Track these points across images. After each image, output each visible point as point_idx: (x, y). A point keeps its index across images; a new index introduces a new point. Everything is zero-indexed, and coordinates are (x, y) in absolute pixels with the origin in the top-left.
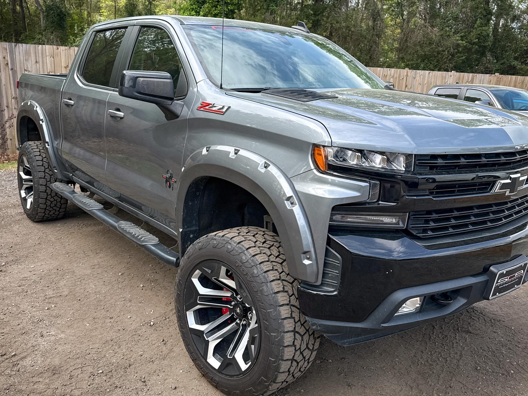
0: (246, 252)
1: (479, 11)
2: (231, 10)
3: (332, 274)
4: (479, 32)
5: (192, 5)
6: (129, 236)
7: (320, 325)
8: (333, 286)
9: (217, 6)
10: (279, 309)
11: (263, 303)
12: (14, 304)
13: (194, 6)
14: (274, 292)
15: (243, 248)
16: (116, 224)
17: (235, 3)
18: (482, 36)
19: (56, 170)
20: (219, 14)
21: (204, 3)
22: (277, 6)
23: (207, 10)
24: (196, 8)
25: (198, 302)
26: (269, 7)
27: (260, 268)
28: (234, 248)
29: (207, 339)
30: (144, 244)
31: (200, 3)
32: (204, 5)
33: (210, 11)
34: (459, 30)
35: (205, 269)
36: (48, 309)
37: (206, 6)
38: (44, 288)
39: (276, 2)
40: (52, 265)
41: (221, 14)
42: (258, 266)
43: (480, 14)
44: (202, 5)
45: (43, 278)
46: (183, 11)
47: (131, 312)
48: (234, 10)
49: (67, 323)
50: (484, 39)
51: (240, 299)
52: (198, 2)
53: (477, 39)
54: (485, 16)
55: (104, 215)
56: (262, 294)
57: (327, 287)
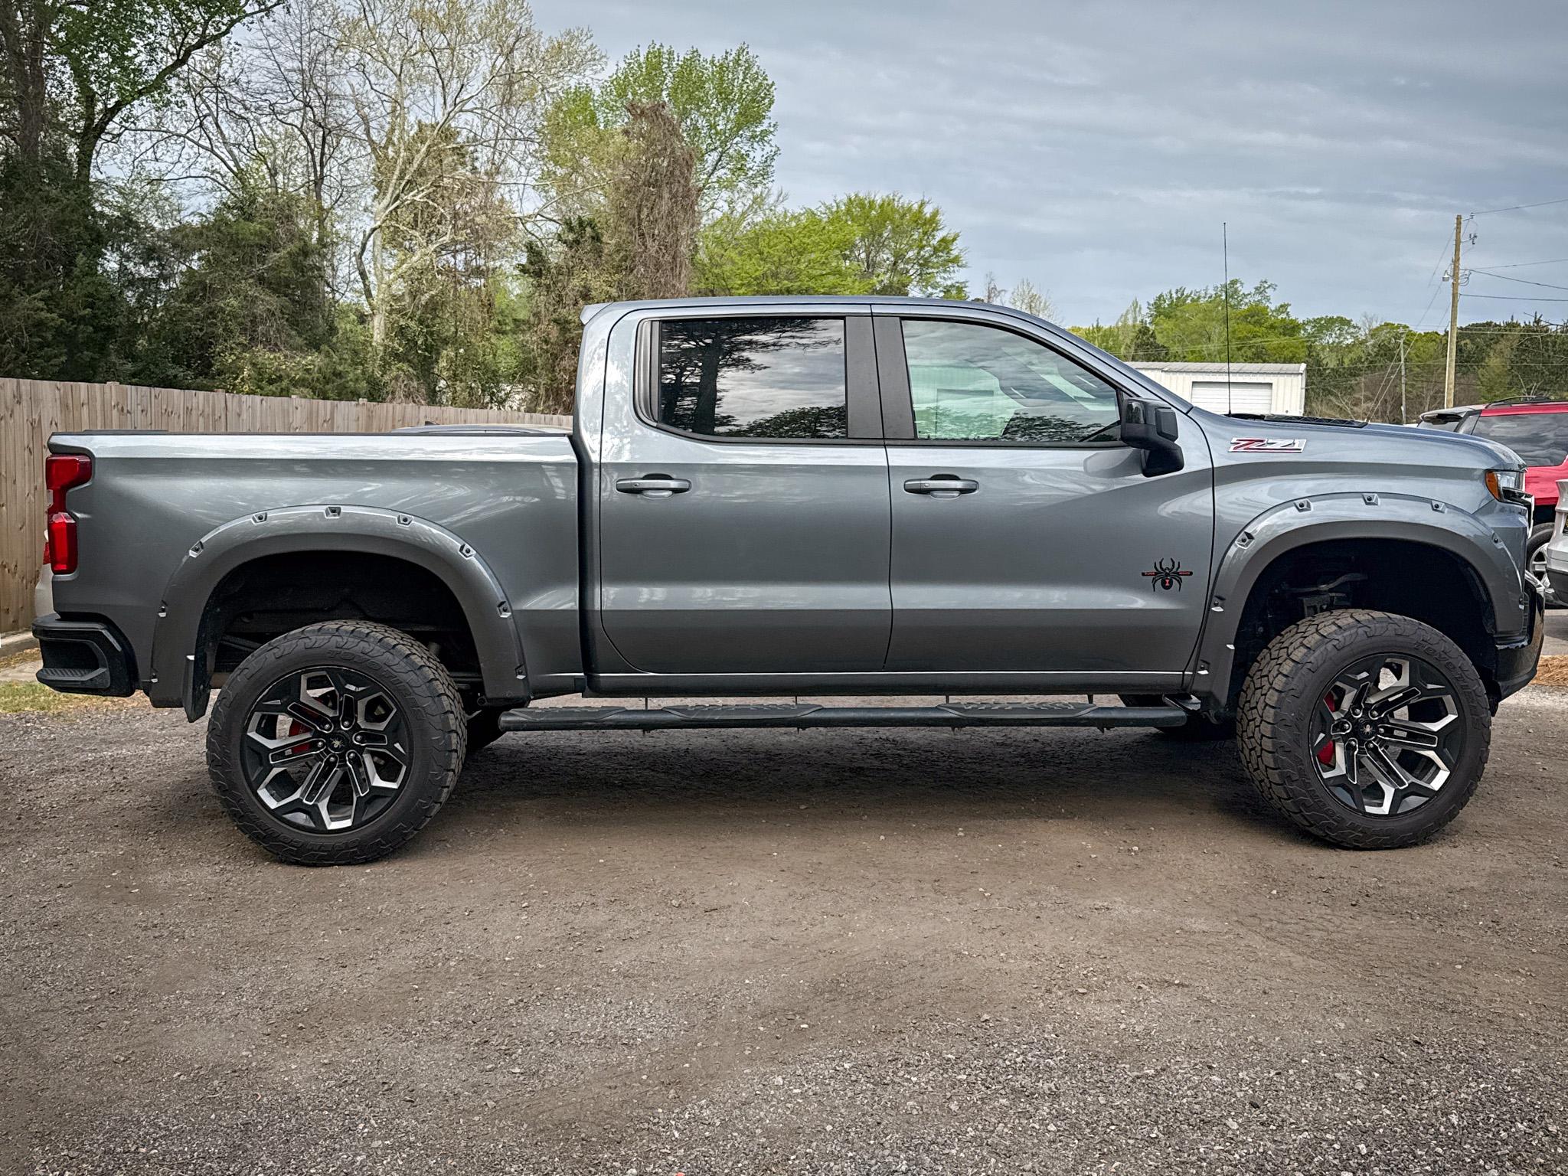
19: (521, 674)
53: (87, 307)
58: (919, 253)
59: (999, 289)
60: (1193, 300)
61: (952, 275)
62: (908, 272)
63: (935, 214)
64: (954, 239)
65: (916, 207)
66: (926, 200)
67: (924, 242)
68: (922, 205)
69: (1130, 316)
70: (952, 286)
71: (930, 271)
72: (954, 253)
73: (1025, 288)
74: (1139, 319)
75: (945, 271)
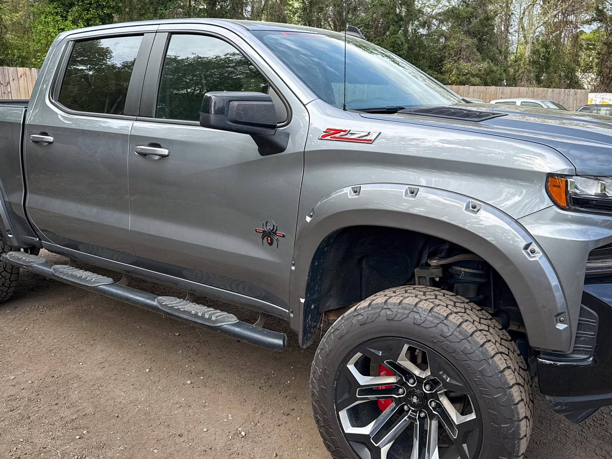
0: (445, 321)
1: (391, 16)
2: (108, 14)
3: (585, 337)
4: (393, 40)
5: (56, 8)
6: (185, 317)
7: (566, 404)
8: (586, 352)
9: (88, 9)
10: (510, 392)
11: (485, 388)
12: (22, 440)
13: (59, 10)
14: (500, 371)
15: (440, 316)
16: (155, 303)
17: (112, 6)
18: (397, 44)
19: (10, 234)
20: (93, 19)
21: (72, 5)
22: (166, 10)
23: (77, 14)
24: (61, 12)
25: (358, 397)
26: (156, 10)
27: (474, 341)
28: (426, 318)
29: (376, 445)
30: (219, 324)
31: (67, 6)
32: (71, 7)
33: (80, 16)
34: (372, 38)
35: (371, 350)
36: (80, 438)
37: (75, 9)
38: (52, 408)
39: (165, 5)
40: (39, 371)
41: (95, 19)
42: (470, 338)
43: (392, 20)
44: (70, 9)
45: (40, 392)
46: (44, 15)
47: (202, 422)
48: (111, 14)
49: (123, 454)
50: (398, 47)
51: (413, 384)
52: (63, 5)
53: (391, 47)
54: (397, 22)
55: (124, 292)
56: (483, 376)
57: (577, 354)
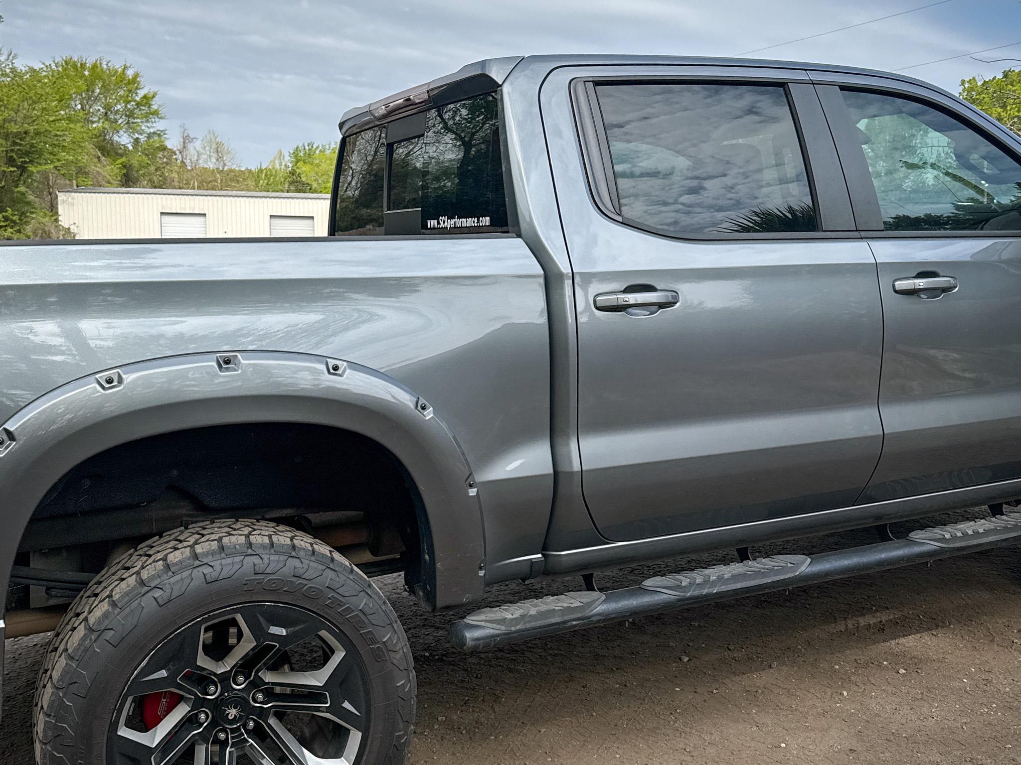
58: (126, 106)
59: (192, 136)
60: (321, 151)
61: (154, 125)
62: (117, 122)
63: (137, 75)
64: (153, 97)
65: (120, 70)
66: (128, 65)
67: (130, 98)
68: (125, 68)
69: (277, 162)
70: (154, 133)
71: (135, 121)
72: (155, 107)
73: (212, 136)
74: (283, 164)
75: (147, 121)
